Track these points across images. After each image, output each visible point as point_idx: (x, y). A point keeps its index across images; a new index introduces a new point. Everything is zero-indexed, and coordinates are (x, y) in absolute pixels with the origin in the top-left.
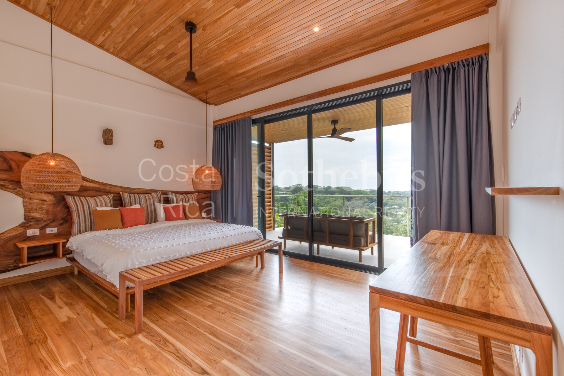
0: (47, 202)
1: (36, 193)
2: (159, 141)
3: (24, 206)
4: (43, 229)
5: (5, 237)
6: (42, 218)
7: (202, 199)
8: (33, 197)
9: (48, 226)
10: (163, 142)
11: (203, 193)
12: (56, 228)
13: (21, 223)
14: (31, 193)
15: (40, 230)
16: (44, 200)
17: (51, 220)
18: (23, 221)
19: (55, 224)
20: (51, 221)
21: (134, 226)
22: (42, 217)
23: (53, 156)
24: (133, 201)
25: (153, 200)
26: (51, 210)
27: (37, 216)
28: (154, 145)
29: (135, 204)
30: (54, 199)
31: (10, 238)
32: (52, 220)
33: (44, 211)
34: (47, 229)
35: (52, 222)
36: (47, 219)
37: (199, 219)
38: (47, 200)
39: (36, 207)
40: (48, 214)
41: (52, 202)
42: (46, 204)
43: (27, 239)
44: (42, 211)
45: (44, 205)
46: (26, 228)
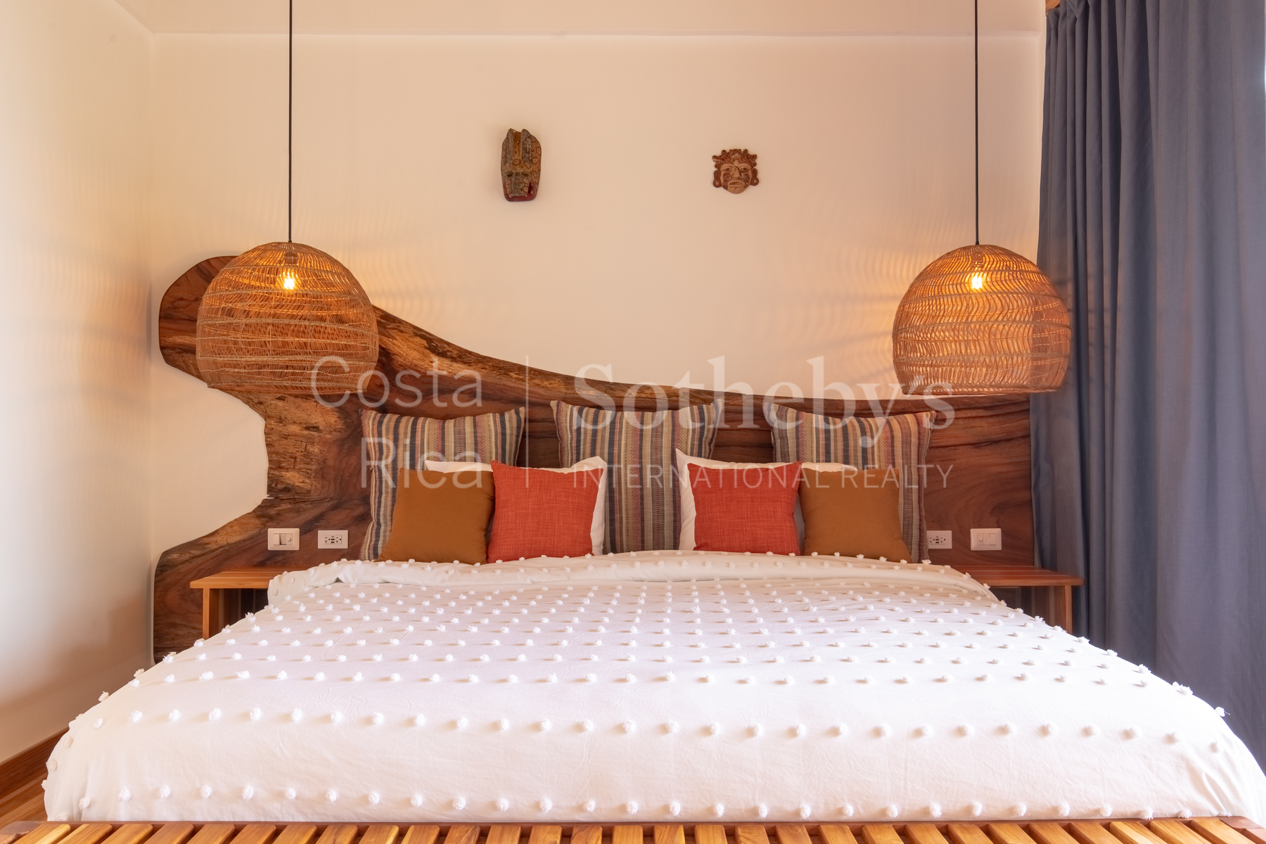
0: (322, 435)
1: (292, 399)
2: (735, 151)
3: (268, 445)
4: (308, 531)
5: (216, 547)
6: (309, 492)
7: (976, 445)
8: (285, 413)
9: (323, 522)
10: (755, 157)
11: (981, 413)
12: (344, 533)
13: (259, 503)
14: (279, 399)
15: (301, 534)
16: (314, 427)
17: (332, 499)
18: (265, 496)
19: (340, 515)
20: (331, 503)
21: (522, 559)
22: (308, 487)
23: (292, 253)
24: (585, 439)
25: (673, 440)
26: (331, 462)
27: (297, 484)
28: (711, 178)
29: (593, 454)
30: (340, 426)
31: (228, 551)
32: (336, 501)
33: (314, 467)
34: (320, 532)
35: (335, 508)
36: (322, 496)
37: (883, 559)
38: (321, 428)
39: (294, 450)
40: (323, 478)
41: (334, 433)
42: (317, 440)
43: (269, 562)
44: (308, 464)
45: (313, 443)
46: (267, 522)
